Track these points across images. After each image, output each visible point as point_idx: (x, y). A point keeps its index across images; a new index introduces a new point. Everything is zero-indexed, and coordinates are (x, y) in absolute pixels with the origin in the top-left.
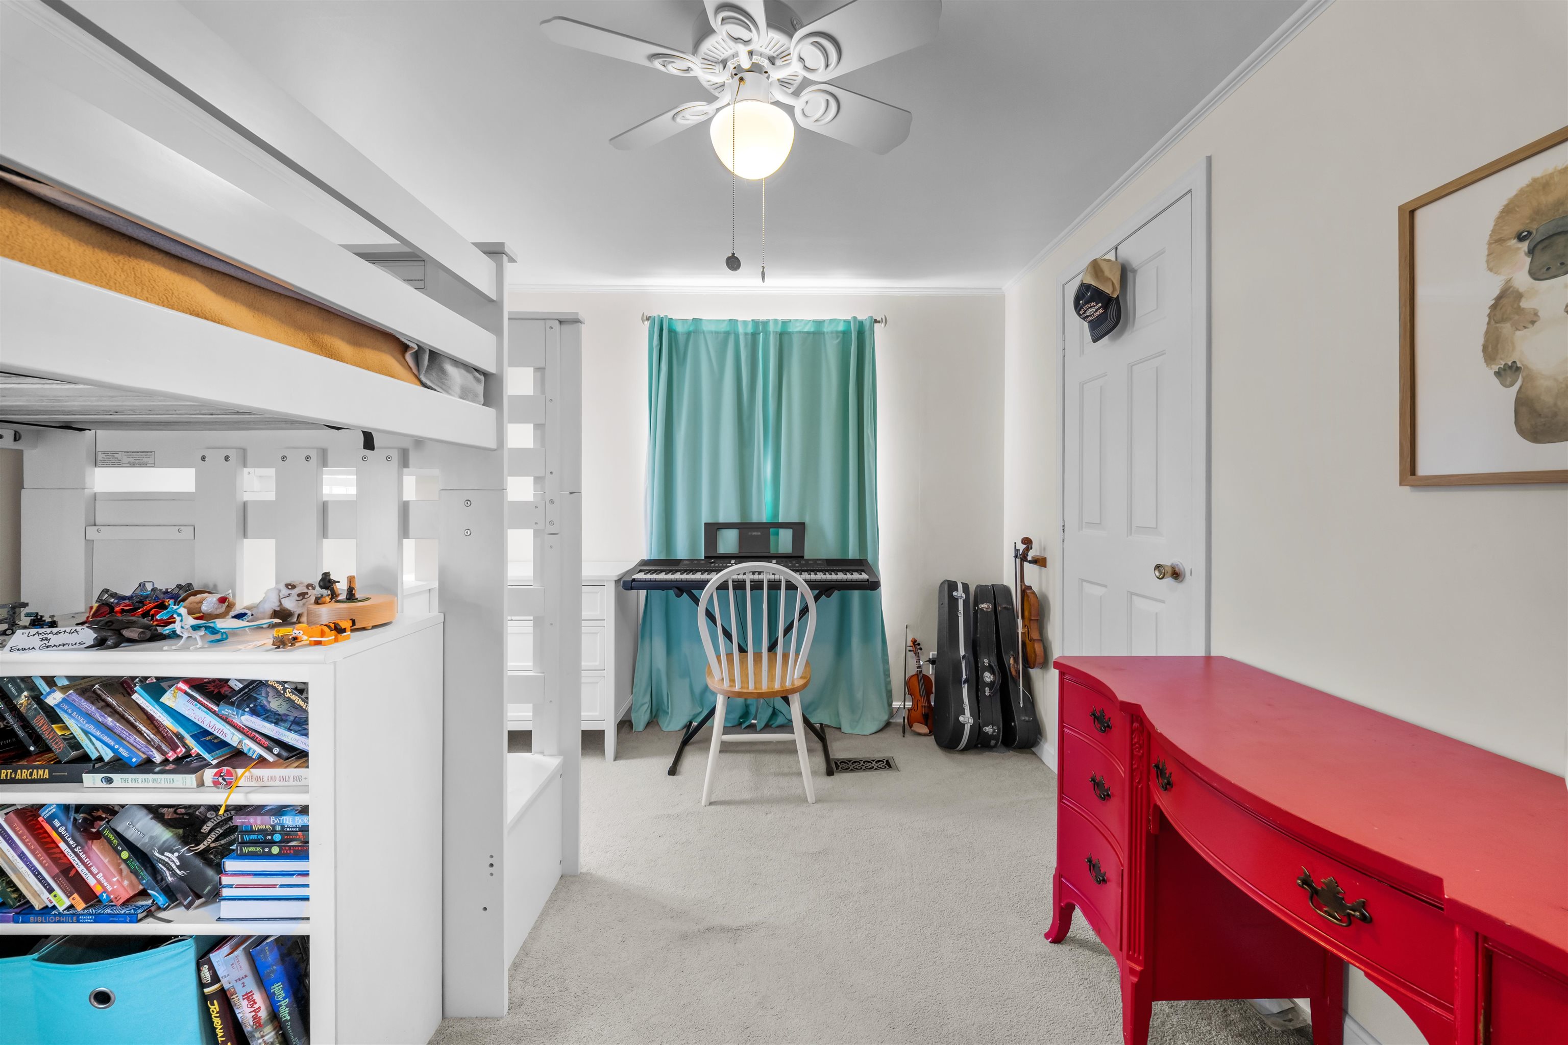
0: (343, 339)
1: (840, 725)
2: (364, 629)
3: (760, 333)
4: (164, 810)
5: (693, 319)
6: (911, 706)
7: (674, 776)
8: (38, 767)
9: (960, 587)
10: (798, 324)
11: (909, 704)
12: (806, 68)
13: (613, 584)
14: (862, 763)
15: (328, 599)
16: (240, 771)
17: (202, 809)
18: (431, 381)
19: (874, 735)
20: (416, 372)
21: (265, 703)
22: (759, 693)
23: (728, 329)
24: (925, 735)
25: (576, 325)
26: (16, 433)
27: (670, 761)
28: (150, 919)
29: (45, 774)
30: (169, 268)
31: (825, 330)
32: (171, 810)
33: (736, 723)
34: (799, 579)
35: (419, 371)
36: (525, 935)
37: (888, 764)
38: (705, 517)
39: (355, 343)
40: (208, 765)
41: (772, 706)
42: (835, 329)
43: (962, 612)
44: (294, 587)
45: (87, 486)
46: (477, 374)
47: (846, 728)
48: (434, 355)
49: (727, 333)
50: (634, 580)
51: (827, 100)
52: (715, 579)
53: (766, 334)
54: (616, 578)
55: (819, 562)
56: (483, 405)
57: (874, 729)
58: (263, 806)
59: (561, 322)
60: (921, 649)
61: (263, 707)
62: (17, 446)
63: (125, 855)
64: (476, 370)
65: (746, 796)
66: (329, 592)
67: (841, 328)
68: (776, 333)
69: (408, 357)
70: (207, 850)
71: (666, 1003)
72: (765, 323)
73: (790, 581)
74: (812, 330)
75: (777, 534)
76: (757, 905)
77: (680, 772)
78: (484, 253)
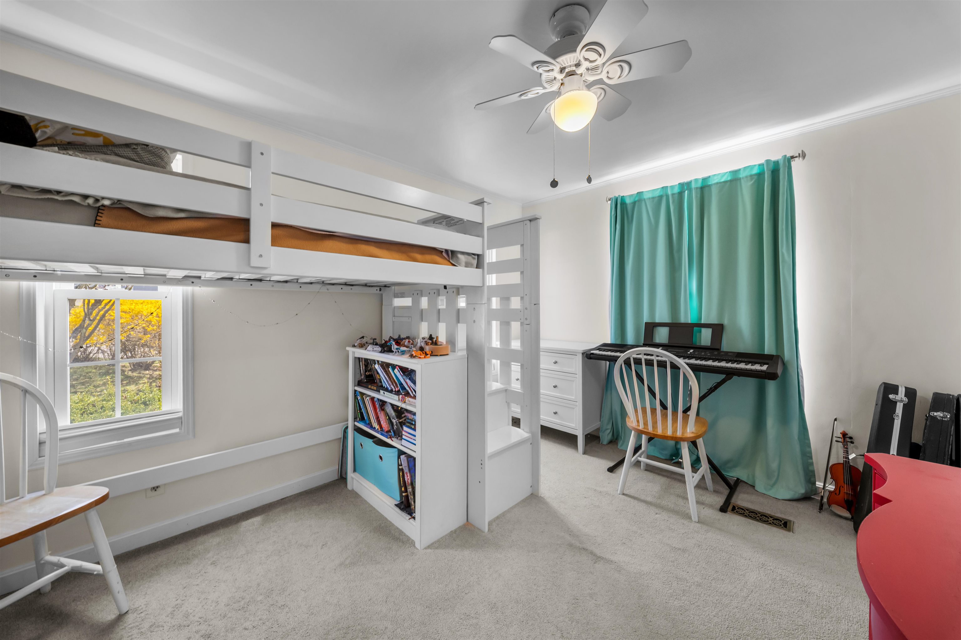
0: (417, 253)
1: (754, 482)
2: (437, 355)
3: (685, 191)
4: (395, 406)
5: (638, 193)
6: (833, 490)
7: (611, 473)
8: (375, 386)
9: (902, 391)
10: (716, 178)
11: (831, 487)
12: (591, 62)
13: (581, 355)
14: (759, 515)
15: (429, 344)
16: (406, 397)
17: (403, 409)
18: (454, 262)
19: (787, 502)
20: (448, 259)
21: (413, 377)
22: (654, 434)
23: (661, 194)
24: (846, 518)
25: (536, 221)
26: (380, 289)
27: (611, 464)
28: (390, 439)
29: (375, 388)
30: (365, 244)
31: (741, 176)
32: (396, 407)
33: (668, 457)
34: (681, 362)
35: (449, 259)
36: (506, 509)
37: (785, 525)
38: (646, 318)
39: (422, 254)
40: (401, 394)
41: (696, 454)
42: (749, 174)
43: (900, 415)
44: (424, 339)
45: (393, 304)
46: (473, 256)
47: (760, 487)
48: (453, 252)
49: (661, 197)
50: (593, 354)
51: (620, 65)
52: (623, 356)
53: (690, 190)
54: (582, 352)
55: (730, 354)
56: (476, 268)
57: (788, 497)
58: (412, 412)
59: (530, 221)
60: (852, 443)
61: (412, 378)
62: (381, 292)
63: (387, 417)
64: (474, 254)
65: (649, 499)
66: (431, 341)
67: (755, 171)
68: (697, 188)
69: (444, 254)
70: (402, 422)
71: (546, 566)
72: (689, 184)
73: (673, 363)
74: (729, 179)
75: (700, 332)
76: (619, 553)
77: (615, 472)
78: (476, 204)
